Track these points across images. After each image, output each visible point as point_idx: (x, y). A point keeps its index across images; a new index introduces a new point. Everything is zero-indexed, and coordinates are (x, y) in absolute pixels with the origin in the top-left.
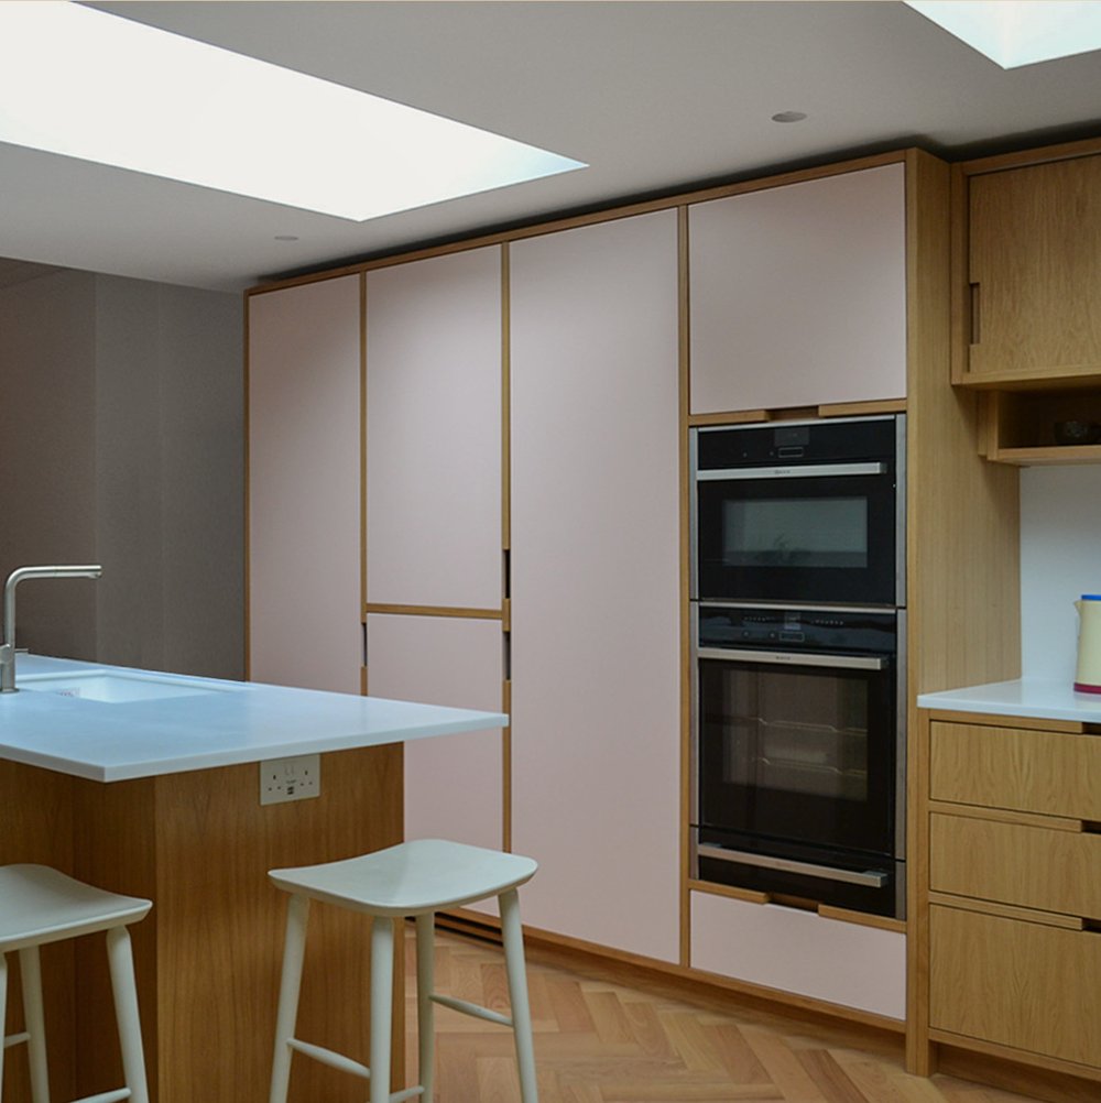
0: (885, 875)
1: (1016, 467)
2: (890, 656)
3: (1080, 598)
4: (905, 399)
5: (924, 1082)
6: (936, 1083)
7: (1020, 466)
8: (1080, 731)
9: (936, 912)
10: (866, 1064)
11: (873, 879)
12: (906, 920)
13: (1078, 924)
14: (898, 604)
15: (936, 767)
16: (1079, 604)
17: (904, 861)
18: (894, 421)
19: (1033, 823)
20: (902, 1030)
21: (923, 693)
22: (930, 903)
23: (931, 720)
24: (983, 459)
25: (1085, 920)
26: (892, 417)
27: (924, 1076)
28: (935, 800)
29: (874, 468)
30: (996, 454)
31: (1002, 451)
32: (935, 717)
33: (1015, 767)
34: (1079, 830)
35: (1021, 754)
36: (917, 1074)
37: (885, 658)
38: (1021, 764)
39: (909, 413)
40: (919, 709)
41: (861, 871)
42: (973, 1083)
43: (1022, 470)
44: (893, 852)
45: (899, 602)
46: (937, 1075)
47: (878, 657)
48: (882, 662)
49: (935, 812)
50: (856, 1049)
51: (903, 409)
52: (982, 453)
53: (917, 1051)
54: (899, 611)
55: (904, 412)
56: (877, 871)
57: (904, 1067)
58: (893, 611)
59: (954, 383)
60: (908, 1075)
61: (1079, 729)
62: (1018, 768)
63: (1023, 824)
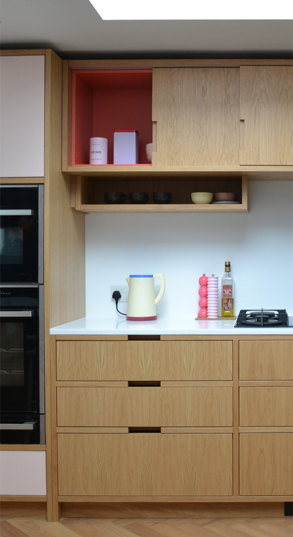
0: (34, 423)
1: (84, 213)
2: (35, 309)
3: (129, 277)
4: (44, 177)
5: (57, 524)
6: (62, 523)
7: (85, 213)
8: (127, 340)
9: (61, 437)
10: (27, 522)
11: (28, 426)
12: (45, 444)
13: (127, 430)
14: (39, 283)
15: (59, 364)
16: (129, 279)
17: (45, 414)
18: (38, 188)
19: (106, 385)
20: (45, 501)
21: (52, 327)
22: (57, 433)
23: (56, 341)
24: (74, 209)
25: (130, 428)
26: (36, 186)
27: (56, 521)
28: (59, 381)
29: (28, 212)
30: (80, 207)
31: (82, 205)
32: (58, 339)
33: (97, 360)
34: (127, 386)
35: (100, 353)
36: (53, 520)
37: (33, 311)
38: (100, 357)
39: (45, 184)
40: (50, 335)
41: (22, 423)
42: (79, 518)
43: (86, 215)
44: (38, 410)
45: (40, 281)
46: (62, 519)
47: (30, 310)
48: (32, 313)
49: (59, 387)
50: (20, 516)
51: (43, 182)
52: (73, 206)
53: (53, 509)
54: (40, 286)
55: (43, 184)
56: (31, 421)
57: (46, 519)
58: (37, 286)
59: (63, 171)
60: (49, 523)
61: (127, 338)
62: (99, 360)
63: (102, 387)
